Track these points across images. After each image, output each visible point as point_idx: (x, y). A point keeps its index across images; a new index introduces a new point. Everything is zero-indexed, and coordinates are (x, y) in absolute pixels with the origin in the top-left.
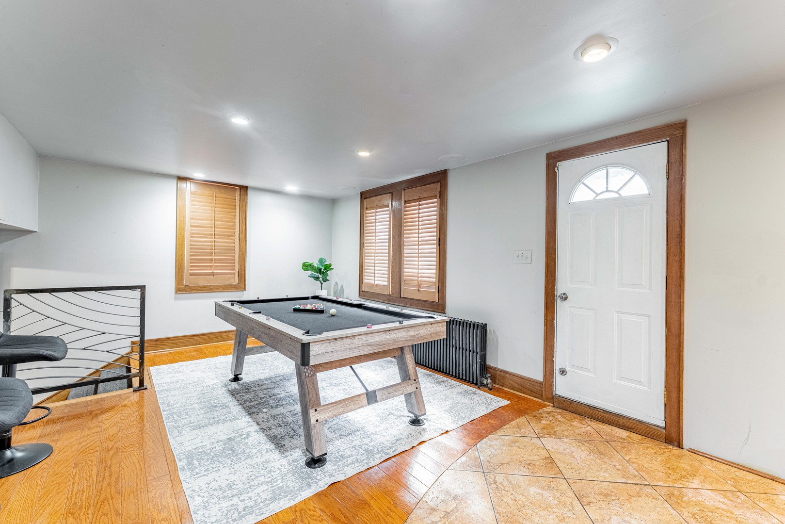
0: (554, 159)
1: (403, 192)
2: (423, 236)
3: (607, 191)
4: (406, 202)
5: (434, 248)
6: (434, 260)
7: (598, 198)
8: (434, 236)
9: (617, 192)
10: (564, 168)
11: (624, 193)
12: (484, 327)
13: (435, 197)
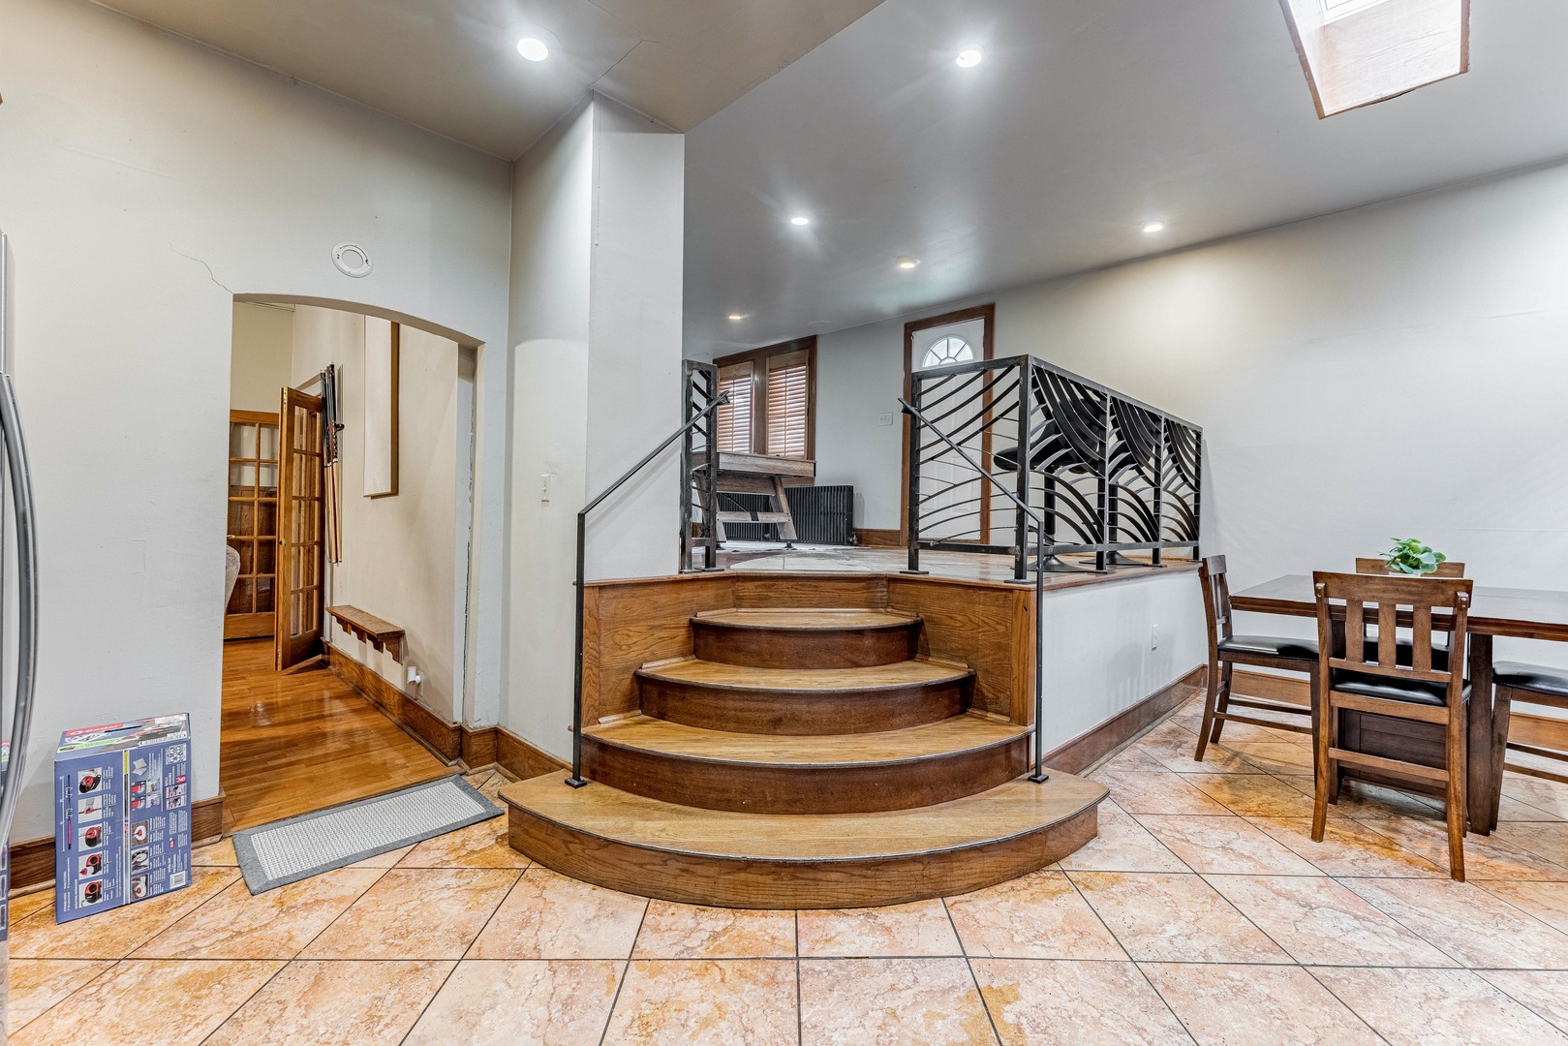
0: (911, 328)
1: (768, 359)
2: (790, 407)
3: (948, 357)
4: (771, 370)
5: (801, 420)
6: (802, 432)
7: (942, 363)
8: (802, 405)
9: (954, 359)
10: (919, 336)
11: (959, 359)
12: (851, 489)
13: (804, 364)
